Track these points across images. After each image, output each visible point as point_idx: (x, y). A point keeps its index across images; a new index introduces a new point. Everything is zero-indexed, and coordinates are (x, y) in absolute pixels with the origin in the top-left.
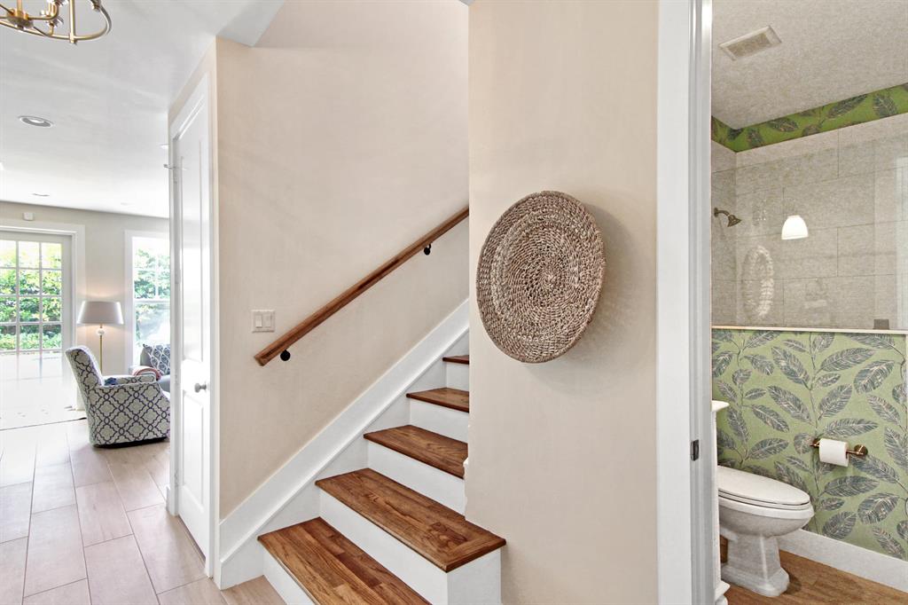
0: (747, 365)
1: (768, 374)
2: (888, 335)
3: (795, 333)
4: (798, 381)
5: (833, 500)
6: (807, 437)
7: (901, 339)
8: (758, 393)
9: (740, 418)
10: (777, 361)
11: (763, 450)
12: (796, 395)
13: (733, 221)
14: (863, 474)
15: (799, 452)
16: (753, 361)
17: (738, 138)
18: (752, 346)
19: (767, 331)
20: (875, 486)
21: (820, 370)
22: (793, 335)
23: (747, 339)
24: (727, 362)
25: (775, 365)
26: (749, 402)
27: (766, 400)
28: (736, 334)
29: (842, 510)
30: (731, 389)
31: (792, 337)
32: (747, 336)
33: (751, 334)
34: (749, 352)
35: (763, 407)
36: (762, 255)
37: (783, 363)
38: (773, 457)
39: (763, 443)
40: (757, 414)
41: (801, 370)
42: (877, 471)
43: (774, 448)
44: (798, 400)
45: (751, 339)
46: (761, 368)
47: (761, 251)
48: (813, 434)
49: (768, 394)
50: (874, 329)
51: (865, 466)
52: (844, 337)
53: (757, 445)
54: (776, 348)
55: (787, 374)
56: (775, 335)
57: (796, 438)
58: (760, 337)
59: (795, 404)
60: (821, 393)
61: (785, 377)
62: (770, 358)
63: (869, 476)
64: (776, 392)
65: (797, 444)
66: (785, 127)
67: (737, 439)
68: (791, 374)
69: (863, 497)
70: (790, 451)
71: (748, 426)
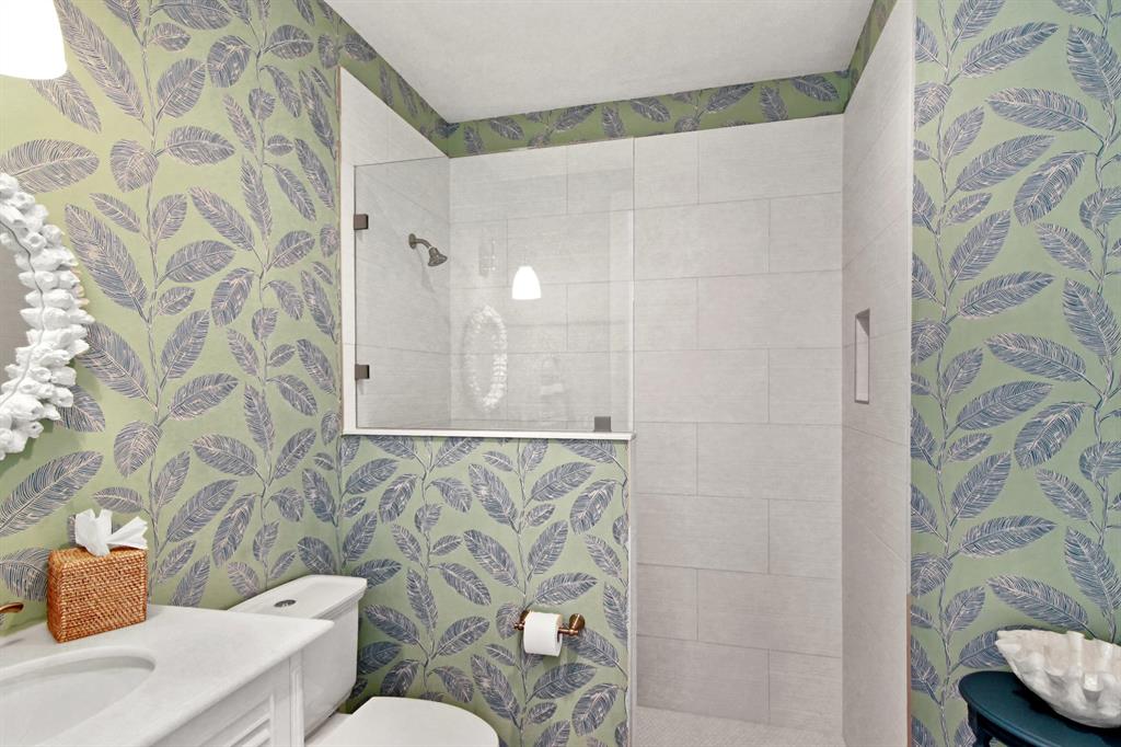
0: (434, 496)
1: (464, 510)
2: (609, 441)
3: (500, 440)
4: (502, 520)
5: (544, 706)
6: (513, 609)
7: (623, 446)
8: (449, 544)
9: (425, 588)
10: (476, 488)
11: (456, 638)
12: (501, 544)
13: (437, 258)
14: (581, 660)
15: (503, 636)
16: (445, 491)
17: (451, 137)
18: (441, 463)
19: (463, 438)
20: (592, 675)
21: (530, 500)
22: (496, 444)
23: (435, 452)
24: (406, 493)
25: (473, 495)
26: (436, 560)
27: (461, 555)
28: (419, 444)
29: (555, 719)
30: (413, 540)
31: (495, 447)
32: (437, 446)
33: (440, 444)
34: (438, 474)
35: (457, 567)
36: (490, 319)
37: (484, 491)
38: (469, 649)
39: (456, 627)
40: (449, 579)
41: (507, 500)
42: (595, 651)
43: (471, 634)
44: (504, 551)
45: (441, 452)
46: (455, 502)
47: (489, 314)
48: (520, 604)
49: (464, 543)
50: (595, 431)
51: (582, 646)
52: (559, 445)
53: (448, 632)
54: (475, 466)
55: (489, 509)
56: (473, 445)
57: (499, 613)
58: (454, 449)
59: (499, 557)
60: (531, 536)
61: (487, 513)
62: (467, 484)
63: (586, 662)
64: (475, 540)
65: (501, 621)
66: (509, 131)
67: (420, 625)
68: (493, 508)
69: (579, 694)
70: (492, 635)
71: (436, 600)
